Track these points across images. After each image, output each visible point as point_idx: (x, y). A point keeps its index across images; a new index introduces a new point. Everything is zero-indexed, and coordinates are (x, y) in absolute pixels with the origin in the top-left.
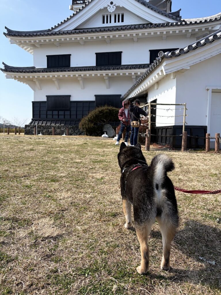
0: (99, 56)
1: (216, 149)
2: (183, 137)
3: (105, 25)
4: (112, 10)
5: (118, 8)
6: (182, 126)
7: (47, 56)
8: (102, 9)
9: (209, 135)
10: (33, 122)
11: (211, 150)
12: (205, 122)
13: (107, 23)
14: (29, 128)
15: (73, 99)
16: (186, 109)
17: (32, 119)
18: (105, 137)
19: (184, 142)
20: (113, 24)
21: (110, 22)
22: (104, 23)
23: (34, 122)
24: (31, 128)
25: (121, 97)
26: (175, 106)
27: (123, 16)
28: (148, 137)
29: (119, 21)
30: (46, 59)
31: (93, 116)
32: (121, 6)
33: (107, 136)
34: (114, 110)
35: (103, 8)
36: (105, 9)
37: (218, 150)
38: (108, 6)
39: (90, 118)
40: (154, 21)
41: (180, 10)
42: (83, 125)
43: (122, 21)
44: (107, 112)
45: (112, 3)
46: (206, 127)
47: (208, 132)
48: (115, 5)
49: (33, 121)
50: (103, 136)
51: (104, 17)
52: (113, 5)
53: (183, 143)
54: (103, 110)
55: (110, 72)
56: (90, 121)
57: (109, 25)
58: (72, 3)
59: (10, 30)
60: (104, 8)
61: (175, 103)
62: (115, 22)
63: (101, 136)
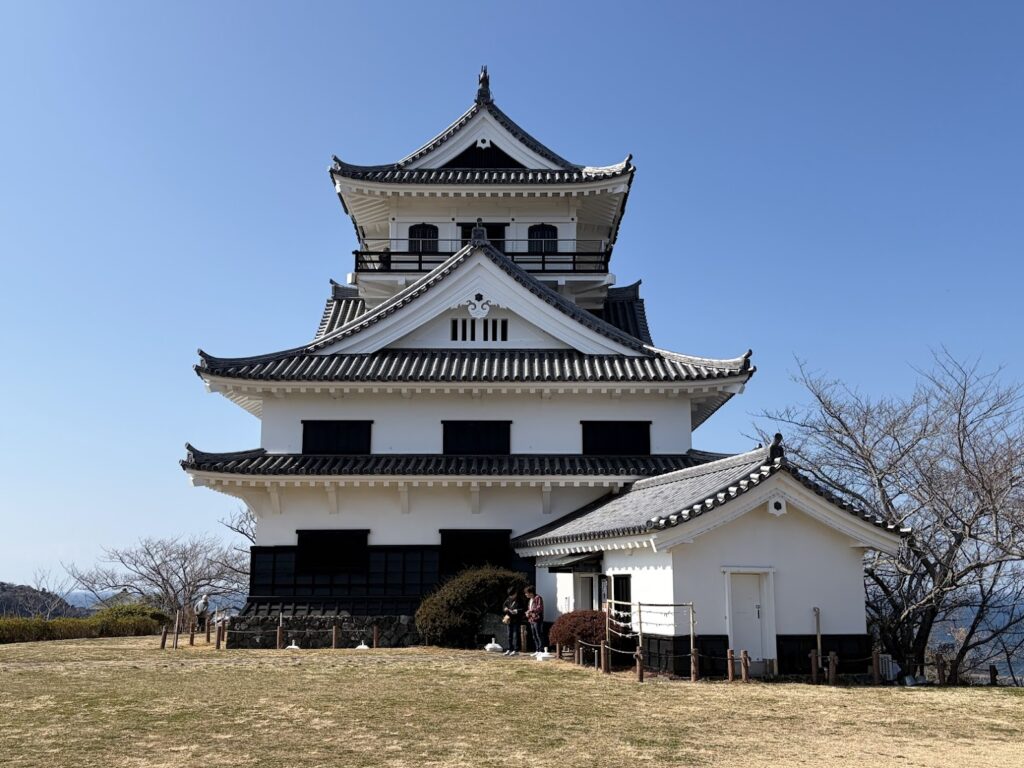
0: (451, 429)
1: (744, 676)
2: (692, 658)
3: (459, 344)
4: (479, 313)
5: (494, 308)
6: (689, 636)
7: (303, 422)
8: (455, 309)
9: (732, 652)
10: (250, 606)
11: (737, 677)
12: (725, 628)
13: (464, 338)
14: (243, 626)
15: (375, 540)
16: (693, 611)
17: (249, 600)
18: (494, 650)
19: (695, 665)
20: (480, 343)
21: (473, 338)
22: (454, 337)
23: (254, 608)
24: (249, 626)
25: (513, 536)
26: (672, 608)
27: (505, 324)
28: (640, 660)
29: (494, 339)
30: (300, 430)
31: (461, 595)
32: (503, 306)
33: (498, 646)
34: (512, 578)
35: (456, 307)
36: (464, 308)
37: (746, 679)
38: (471, 303)
39: (454, 600)
40: (586, 349)
41: (640, 282)
42: (434, 621)
43: (504, 338)
44: (495, 585)
45: (479, 297)
46: (726, 637)
47: (731, 646)
48: (487, 303)
49: (252, 605)
50: (489, 647)
51: (455, 323)
52: (482, 302)
53: (693, 668)
54: (484, 580)
55: (489, 480)
56: (453, 608)
57: (468, 345)
58: (354, 267)
59: (210, 357)
60: (459, 306)
61: (672, 603)
62: (486, 338)
63: (482, 647)
